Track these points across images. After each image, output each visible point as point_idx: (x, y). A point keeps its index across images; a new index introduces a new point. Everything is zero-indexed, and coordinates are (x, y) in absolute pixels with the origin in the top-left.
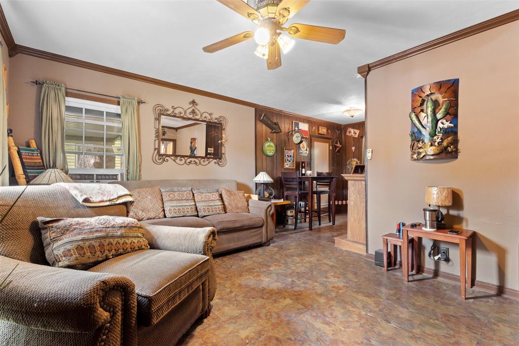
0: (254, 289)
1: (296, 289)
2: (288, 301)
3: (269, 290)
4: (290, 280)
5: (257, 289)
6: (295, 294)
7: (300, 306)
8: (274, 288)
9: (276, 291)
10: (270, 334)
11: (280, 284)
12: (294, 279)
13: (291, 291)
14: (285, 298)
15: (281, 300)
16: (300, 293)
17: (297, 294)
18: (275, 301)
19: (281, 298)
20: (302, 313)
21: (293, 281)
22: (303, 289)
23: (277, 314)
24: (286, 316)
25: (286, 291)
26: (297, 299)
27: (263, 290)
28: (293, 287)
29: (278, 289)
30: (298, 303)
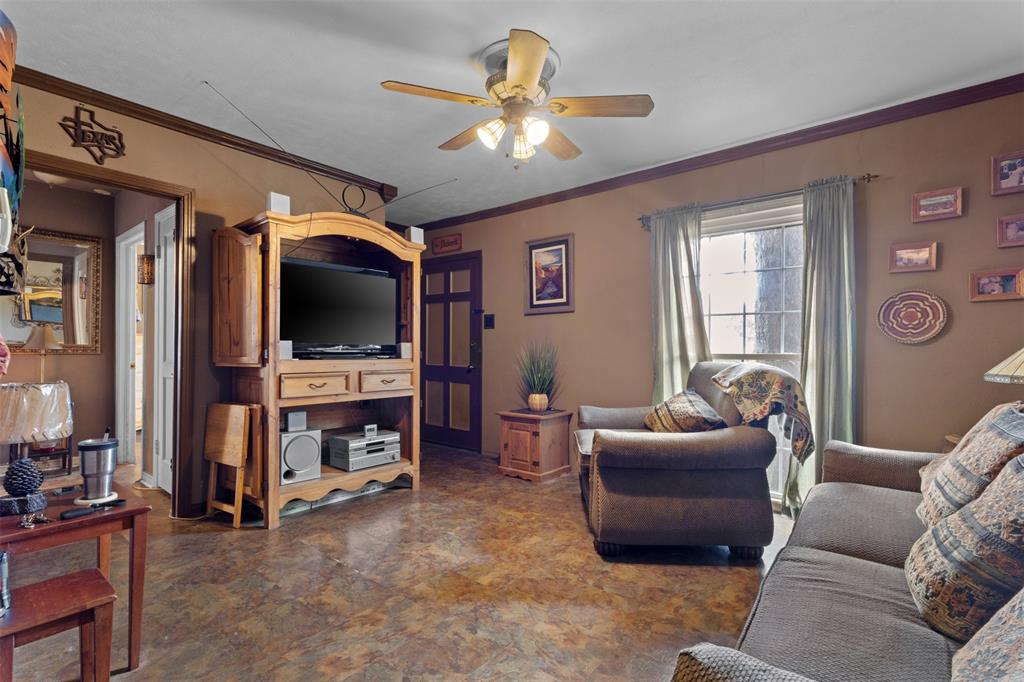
0: (560, 597)
1: (467, 607)
2: (485, 580)
3: (525, 598)
4: (481, 634)
5: (553, 598)
6: (472, 596)
7: (464, 574)
8: (515, 603)
9: (510, 598)
10: (505, 541)
11: (505, 617)
12: (469, 637)
13: (479, 600)
14: (491, 585)
15: (498, 580)
16: (460, 598)
17: (468, 596)
18: (507, 578)
19: (499, 584)
20: (463, 565)
21: (473, 631)
22: (452, 609)
23: (501, 561)
24: (488, 559)
25: (490, 598)
26: (467, 585)
27: (539, 596)
28: (475, 611)
29: (508, 603)
30: (467, 578)
